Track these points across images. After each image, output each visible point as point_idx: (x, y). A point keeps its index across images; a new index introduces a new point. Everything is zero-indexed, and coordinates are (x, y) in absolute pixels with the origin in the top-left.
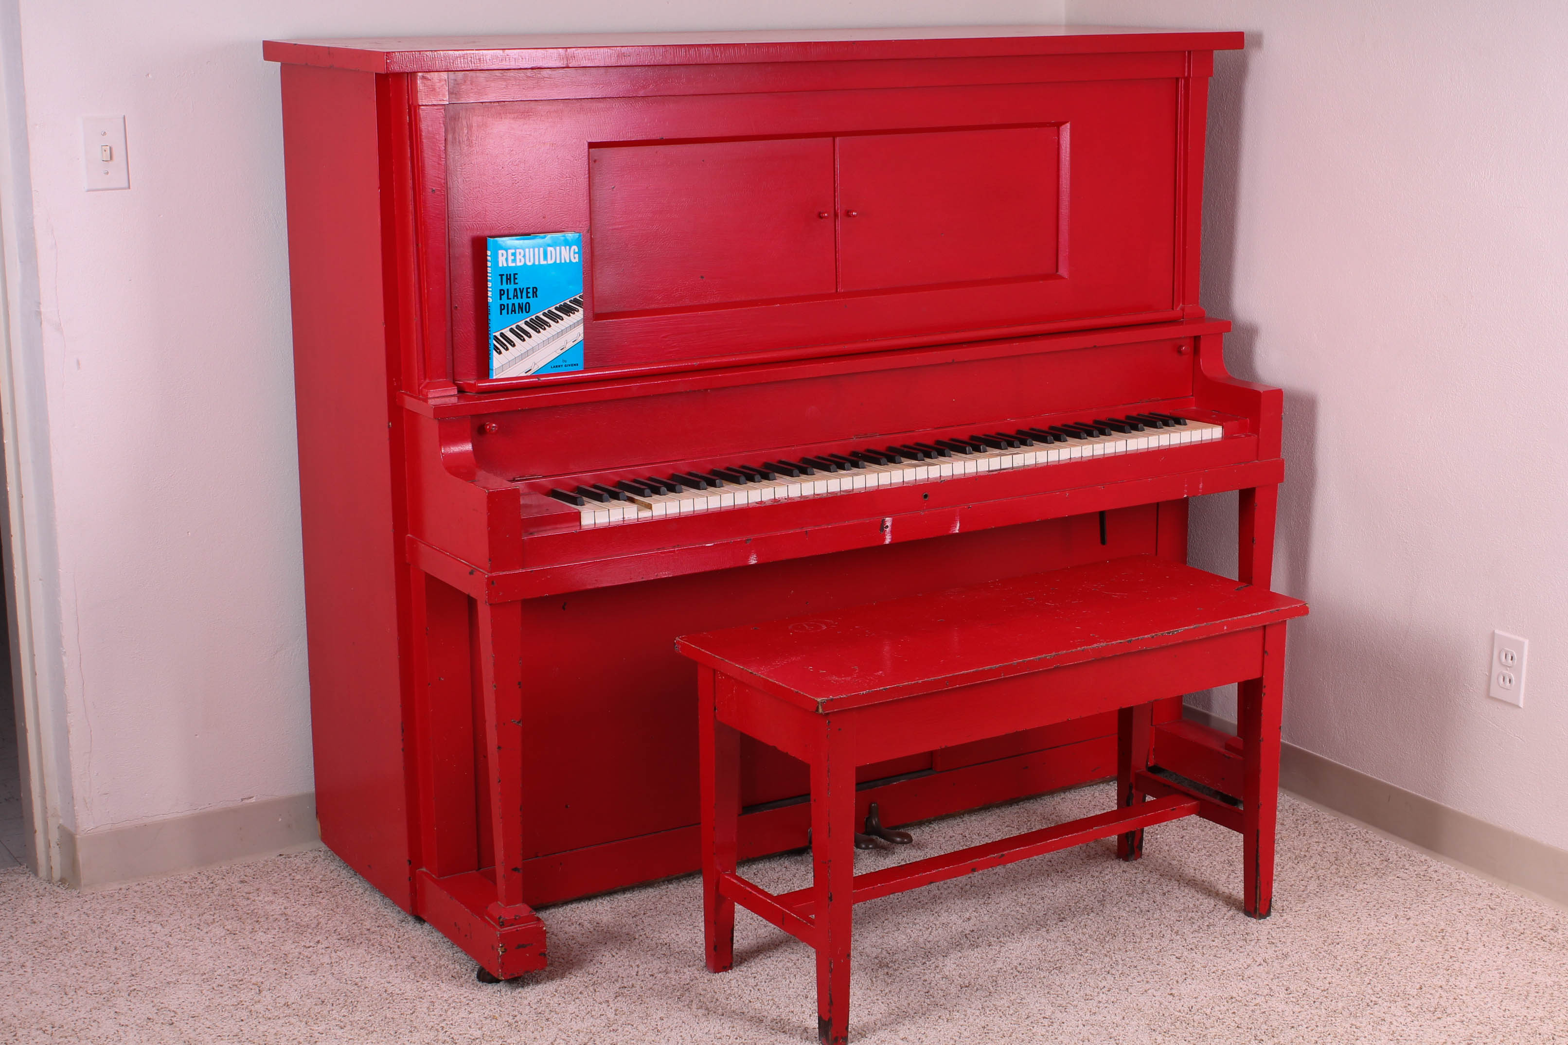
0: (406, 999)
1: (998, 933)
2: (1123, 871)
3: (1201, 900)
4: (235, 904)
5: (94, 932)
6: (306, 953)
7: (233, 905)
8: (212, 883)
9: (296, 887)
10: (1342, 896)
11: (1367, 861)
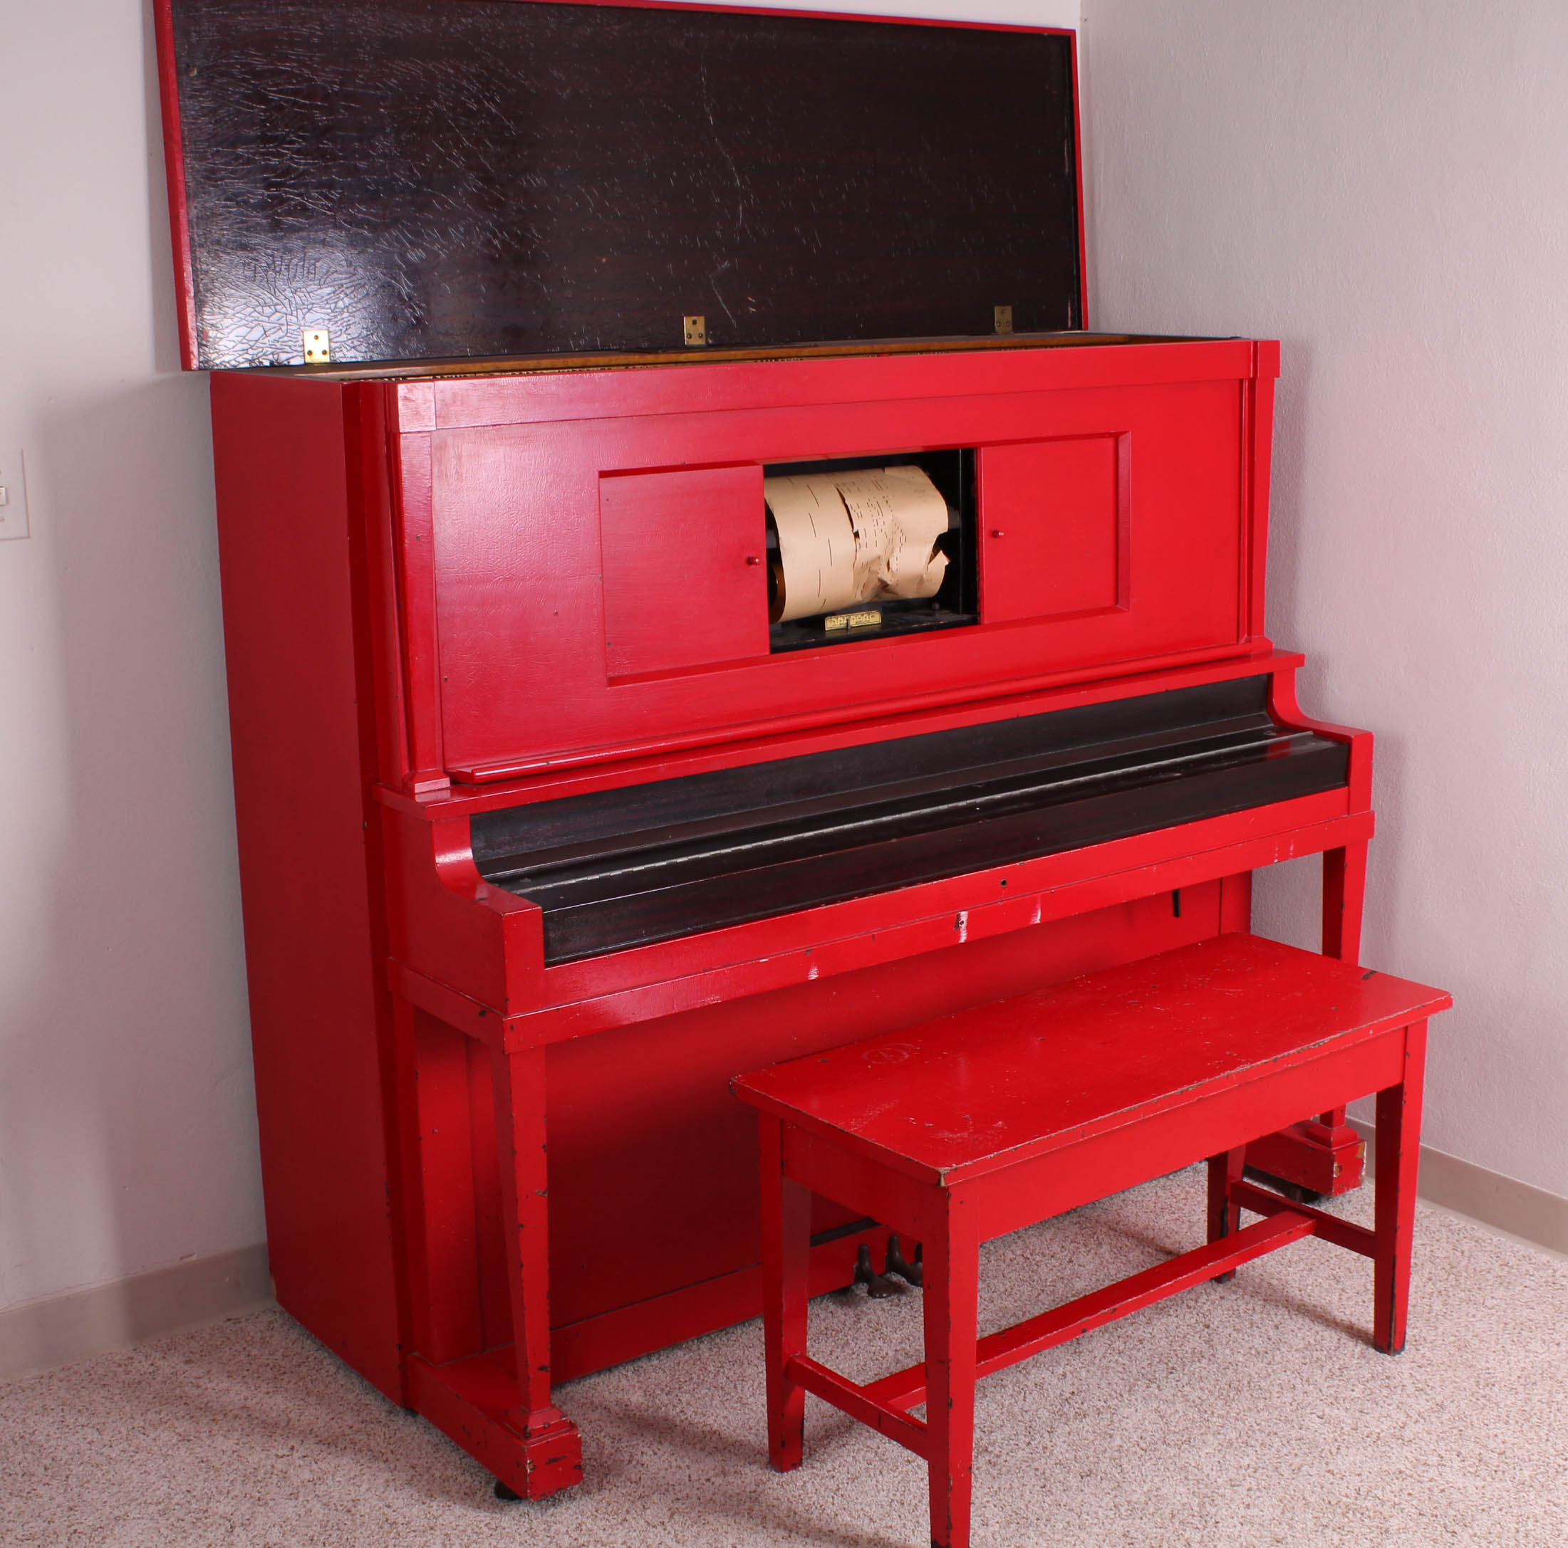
0: (414, 1531)
1: (1104, 1395)
2: (1221, 1298)
3: (1321, 1334)
4: (183, 1395)
5: (16, 1444)
6: (280, 1465)
7: (181, 1397)
8: (152, 1365)
9: (254, 1367)
10: (1474, 1316)
11: (1484, 1267)
